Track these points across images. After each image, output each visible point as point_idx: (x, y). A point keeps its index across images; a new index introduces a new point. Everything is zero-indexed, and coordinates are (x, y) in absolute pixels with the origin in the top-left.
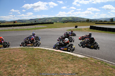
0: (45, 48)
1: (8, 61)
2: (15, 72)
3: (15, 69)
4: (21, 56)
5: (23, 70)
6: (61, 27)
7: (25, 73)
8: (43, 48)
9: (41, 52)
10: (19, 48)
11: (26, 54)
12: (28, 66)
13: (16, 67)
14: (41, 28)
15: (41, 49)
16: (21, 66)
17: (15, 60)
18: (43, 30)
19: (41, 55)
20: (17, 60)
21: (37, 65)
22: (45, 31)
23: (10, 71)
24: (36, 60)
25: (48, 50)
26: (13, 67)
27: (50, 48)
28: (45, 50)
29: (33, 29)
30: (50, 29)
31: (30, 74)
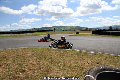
5: (35, 62)
6: (62, 34)
7: (37, 64)
12: (39, 59)
13: (25, 60)
16: (30, 59)
17: (22, 55)
20: (24, 55)
21: (49, 58)
26: (22, 60)
29: (33, 35)
31: (44, 65)
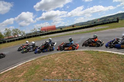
0: (113, 52)
1: (77, 62)
2: (84, 74)
3: (84, 71)
4: (87, 59)
5: (93, 73)
7: (95, 76)
8: (110, 52)
9: (109, 56)
10: (83, 51)
11: (92, 57)
12: (97, 70)
13: (84, 69)
14: (102, 29)
15: (107, 52)
16: (89, 69)
17: (82, 62)
18: (105, 31)
19: (109, 59)
20: (84, 63)
21: (107, 70)
22: (108, 32)
23: (80, 72)
24: (104, 65)
25: (118, 54)
26: (82, 69)
27: (118, 52)
28: (113, 54)
29: (93, 31)
30: (114, 29)
31: (101, 79)
